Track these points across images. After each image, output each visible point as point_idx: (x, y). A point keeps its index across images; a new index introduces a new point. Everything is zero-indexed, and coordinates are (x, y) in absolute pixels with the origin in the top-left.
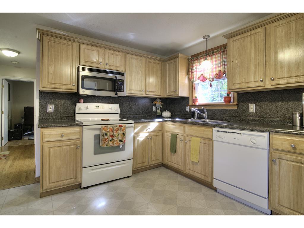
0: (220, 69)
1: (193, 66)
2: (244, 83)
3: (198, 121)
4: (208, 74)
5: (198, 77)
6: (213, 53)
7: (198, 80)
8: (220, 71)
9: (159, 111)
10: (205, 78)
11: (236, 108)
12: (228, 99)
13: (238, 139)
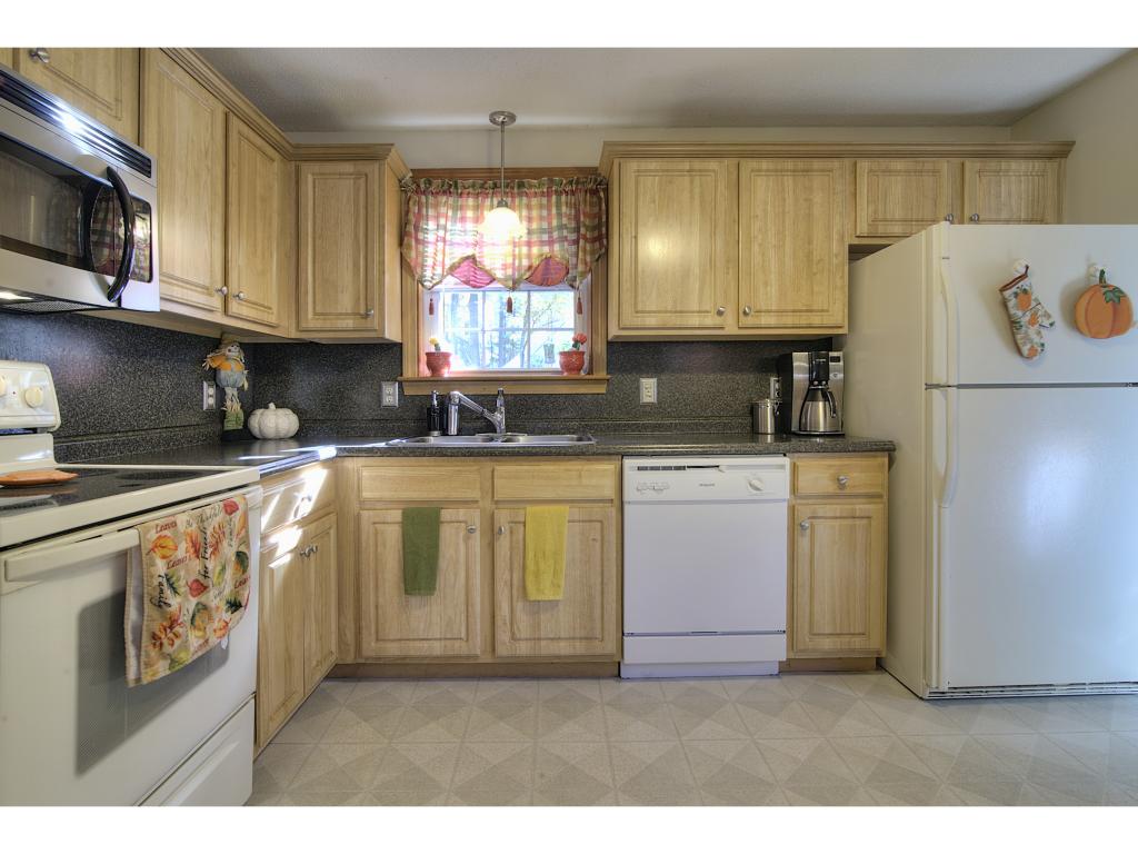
0: (546, 249)
1: (420, 217)
2: (671, 312)
4: (496, 259)
5: (448, 263)
6: (521, 185)
7: (450, 276)
8: (547, 260)
9: (234, 406)
10: (487, 273)
11: (601, 389)
12: (572, 360)
13: (713, 485)
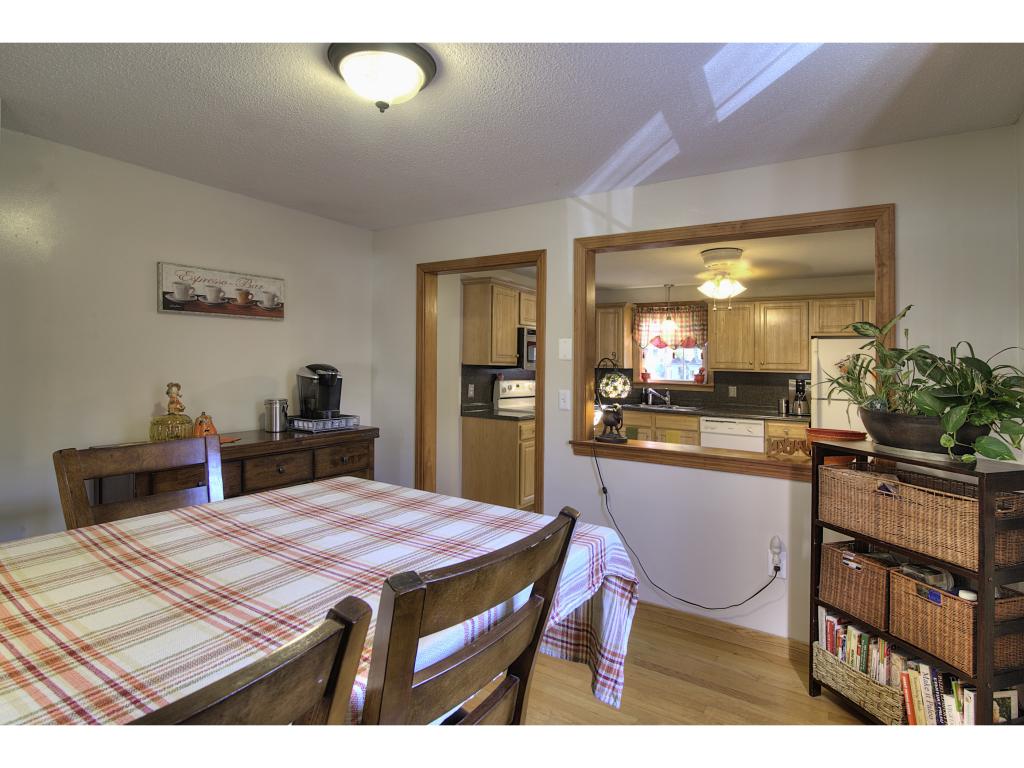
0: (688, 334)
1: (640, 321)
3: (655, 408)
4: (668, 337)
5: (650, 339)
6: (678, 309)
7: (651, 344)
8: (689, 338)
10: (663, 343)
11: (712, 390)
12: (699, 378)
